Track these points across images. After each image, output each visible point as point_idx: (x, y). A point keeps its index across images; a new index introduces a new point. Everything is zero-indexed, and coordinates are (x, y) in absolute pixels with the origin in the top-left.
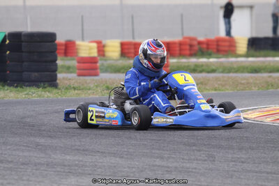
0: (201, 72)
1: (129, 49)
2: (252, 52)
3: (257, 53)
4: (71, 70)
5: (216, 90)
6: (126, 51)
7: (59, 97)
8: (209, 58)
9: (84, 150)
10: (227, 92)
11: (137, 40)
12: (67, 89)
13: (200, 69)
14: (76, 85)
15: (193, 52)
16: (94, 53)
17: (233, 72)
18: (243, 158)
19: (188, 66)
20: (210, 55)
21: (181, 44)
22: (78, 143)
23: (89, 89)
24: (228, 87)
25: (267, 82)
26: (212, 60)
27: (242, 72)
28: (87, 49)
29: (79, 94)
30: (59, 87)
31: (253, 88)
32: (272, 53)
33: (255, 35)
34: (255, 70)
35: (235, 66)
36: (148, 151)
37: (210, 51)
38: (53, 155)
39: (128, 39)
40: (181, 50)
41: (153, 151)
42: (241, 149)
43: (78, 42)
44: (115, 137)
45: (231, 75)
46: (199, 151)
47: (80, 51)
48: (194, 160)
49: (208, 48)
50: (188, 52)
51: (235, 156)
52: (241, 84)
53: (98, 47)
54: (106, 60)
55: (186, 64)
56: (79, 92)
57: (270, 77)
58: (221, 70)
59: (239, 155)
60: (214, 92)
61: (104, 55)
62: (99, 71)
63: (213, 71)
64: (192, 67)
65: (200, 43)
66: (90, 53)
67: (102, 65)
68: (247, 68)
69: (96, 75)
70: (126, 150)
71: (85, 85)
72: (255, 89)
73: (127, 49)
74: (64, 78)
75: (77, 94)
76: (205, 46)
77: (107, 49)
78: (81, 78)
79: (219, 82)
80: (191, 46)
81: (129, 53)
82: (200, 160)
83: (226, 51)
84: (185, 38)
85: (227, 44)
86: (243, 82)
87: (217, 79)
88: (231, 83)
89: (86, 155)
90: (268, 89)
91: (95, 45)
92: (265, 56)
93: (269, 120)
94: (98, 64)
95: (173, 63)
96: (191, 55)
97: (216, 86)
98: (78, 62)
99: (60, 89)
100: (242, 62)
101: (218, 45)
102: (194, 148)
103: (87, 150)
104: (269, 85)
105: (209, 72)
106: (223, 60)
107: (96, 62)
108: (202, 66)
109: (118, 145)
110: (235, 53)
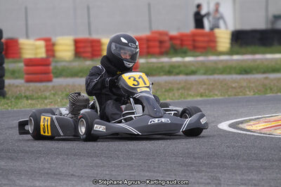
0: (178, 74)
1: (85, 47)
2: (236, 48)
3: (243, 50)
4: (17, 75)
5: (202, 96)
6: (82, 50)
7: (10, 109)
8: (183, 57)
9: (55, 174)
10: (216, 98)
11: (95, 37)
12: (17, 98)
13: (177, 71)
14: (28, 94)
15: (163, 50)
16: (42, 54)
17: (218, 74)
18: (255, 180)
19: (162, 67)
20: (185, 54)
21: (148, 40)
22: (47, 166)
23: (46, 98)
24: (217, 93)
25: (264, 86)
26: (188, 59)
27: (230, 73)
28: (32, 48)
29: (33, 105)
30: (7, 96)
31: (248, 93)
32: (262, 49)
33: (239, 27)
34: (245, 71)
35: (220, 66)
36: (135, 173)
37: (185, 48)
38: (18, 181)
39: (83, 35)
40: (148, 47)
41: (142, 174)
42: (251, 169)
43: (22, 41)
44: (91, 157)
45: (216, 77)
46: (199, 171)
47: (23, 51)
48: (194, 183)
49: (182, 45)
50: (157, 50)
51: (245, 177)
52: (233, 88)
53: (47, 46)
54: (56, 62)
55: (160, 65)
56: (33, 102)
57: (266, 78)
58: (202, 71)
59: (249, 176)
60: (199, 98)
61: (54, 56)
62: (52, 75)
63: (193, 73)
64: (167, 69)
65: (172, 38)
66: (36, 54)
67: (56, 68)
68: (235, 68)
69: (50, 80)
70: (107, 172)
71: (40, 94)
72: (250, 94)
73: (83, 48)
74: (9, 85)
75: (31, 104)
76: (178, 42)
77: (57, 48)
78: (32, 84)
79: (204, 86)
80: (161, 42)
81: (84, 52)
82: (202, 183)
83: (205, 48)
84: (153, 33)
85: (206, 39)
86: (234, 85)
87: (201, 83)
88: (220, 87)
89: (60, 179)
90: (266, 93)
91: (42, 43)
92: (254, 53)
93: (278, 132)
94: (51, 67)
95: (143, 63)
96: (162, 54)
97: (202, 91)
98: (27, 65)
99: (8, 99)
100: (227, 61)
101: (194, 41)
102: (192, 168)
103: (59, 174)
104: (266, 89)
105: (187, 74)
106: (201, 58)
107: (48, 65)
108: (179, 67)
109: (97, 167)
110: (216, 50)
